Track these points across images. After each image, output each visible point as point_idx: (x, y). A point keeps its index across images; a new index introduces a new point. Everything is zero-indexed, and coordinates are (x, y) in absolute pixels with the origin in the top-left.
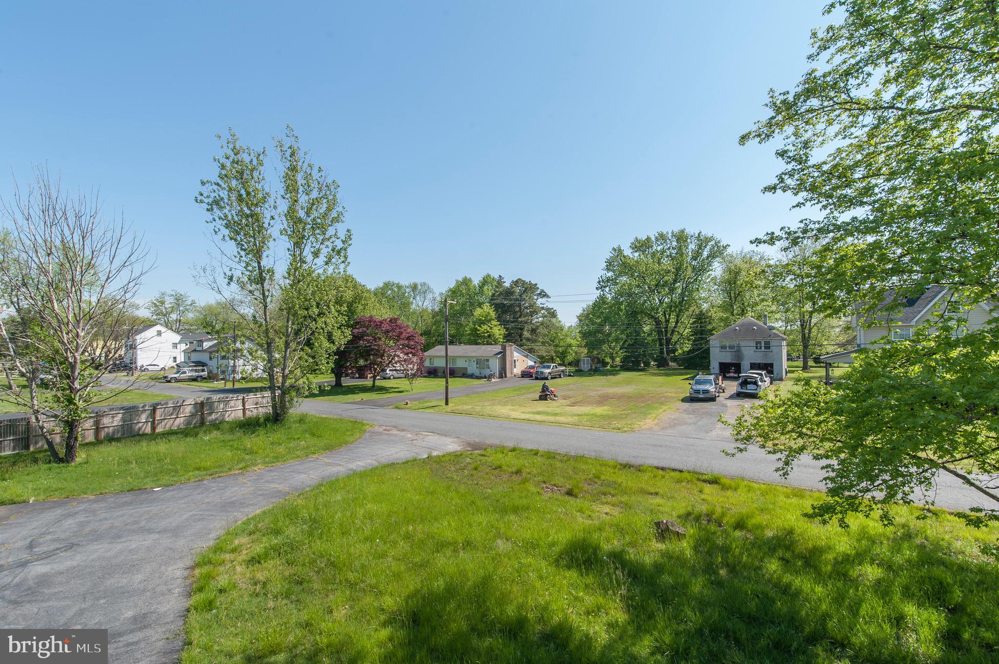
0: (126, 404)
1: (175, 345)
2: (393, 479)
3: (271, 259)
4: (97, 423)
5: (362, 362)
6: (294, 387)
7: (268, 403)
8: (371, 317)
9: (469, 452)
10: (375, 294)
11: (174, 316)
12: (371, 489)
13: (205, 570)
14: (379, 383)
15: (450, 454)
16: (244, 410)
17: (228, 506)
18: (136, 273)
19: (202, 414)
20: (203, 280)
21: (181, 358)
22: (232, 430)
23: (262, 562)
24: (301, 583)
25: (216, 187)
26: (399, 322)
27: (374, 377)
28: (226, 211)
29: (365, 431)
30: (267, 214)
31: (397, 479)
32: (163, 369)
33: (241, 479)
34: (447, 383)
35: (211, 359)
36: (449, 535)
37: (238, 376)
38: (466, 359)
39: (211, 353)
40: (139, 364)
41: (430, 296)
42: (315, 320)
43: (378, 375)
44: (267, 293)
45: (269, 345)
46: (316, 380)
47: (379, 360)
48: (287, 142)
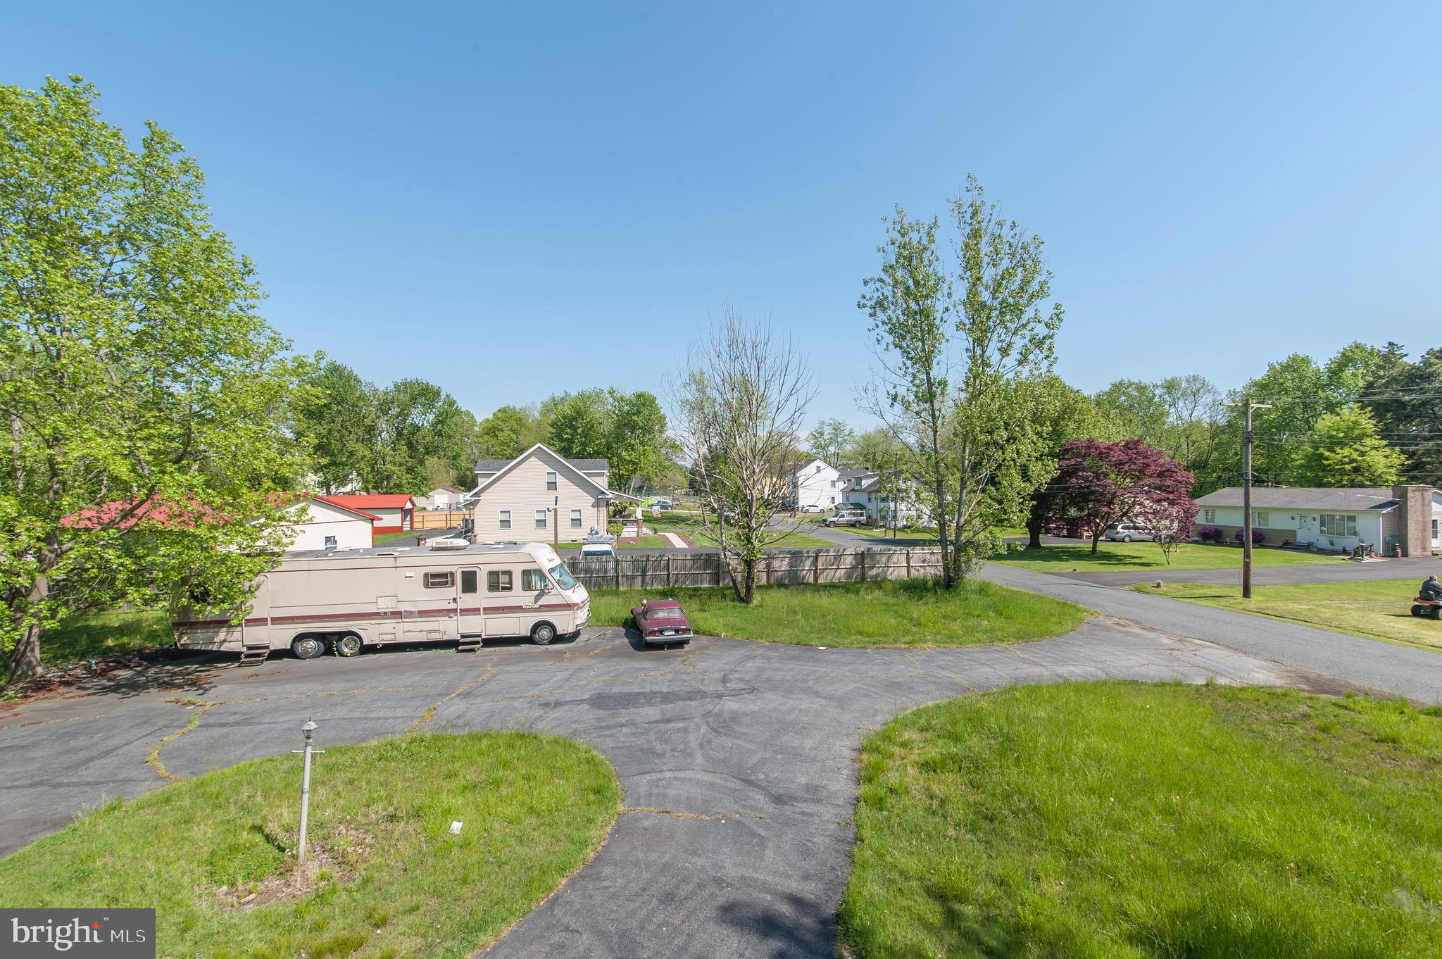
0: (791, 548)
1: (833, 484)
2: (1135, 708)
3: (943, 366)
4: (768, 566)
5: (1073, 512)
6: (972, 543)
7: (938, 562)
8: (1091, 440)
9: (1307, 695)
10: (1098, 403)
11: (832, 449)
12: (1097, 714)
13: (874, 758)
14: (1103, 547)
15: (1258, 689)
16: (908, 567)
17: (894, 687)
18: (801, 402)
19: (863, 567)
20: (864, 403)
21: (839, 499)
22: (895, 592)
23: (938, 771)
24: (991, 820)
25: (878, 285)
26: (1142, 447)
27: (1096, 537)
28: (890, 312)
29: (1081, 621)
30: (938, 304)
31: (1143, 708)
32: (822, 511)
33: (907, 655)
34: (1247, 555)
35: (870, 500)
36: (1260, 836)
37: (901, 524)
38: (1295, 514)
39: (870, 493)
40: (801, 503)
41: (1207, 399)
42: (1002, 448)
43: (1101, 534)
44: (937, 414)
45: (939, 483)
46: (1003, 536)
47: (1106, 509)
48: (967, 199)
